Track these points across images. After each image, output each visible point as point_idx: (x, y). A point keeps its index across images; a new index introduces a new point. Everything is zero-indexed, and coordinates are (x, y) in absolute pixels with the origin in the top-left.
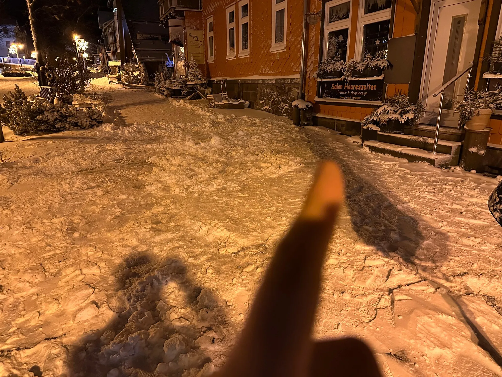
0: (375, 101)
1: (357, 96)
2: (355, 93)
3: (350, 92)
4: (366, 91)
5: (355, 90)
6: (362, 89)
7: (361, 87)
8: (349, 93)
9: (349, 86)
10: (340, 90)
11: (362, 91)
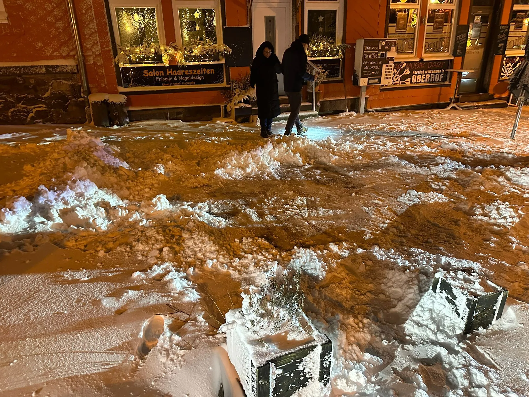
0: (214, 84)
1: (189, 81)
2: (186, 79)
3: (178, 78)
4: (201, 75)
5: (184, 75)
6: (195, 73)
7: (193, 72)
8: (175, 79)
9: (174, 71)
10: (160, 77)
11: (195, 76)
